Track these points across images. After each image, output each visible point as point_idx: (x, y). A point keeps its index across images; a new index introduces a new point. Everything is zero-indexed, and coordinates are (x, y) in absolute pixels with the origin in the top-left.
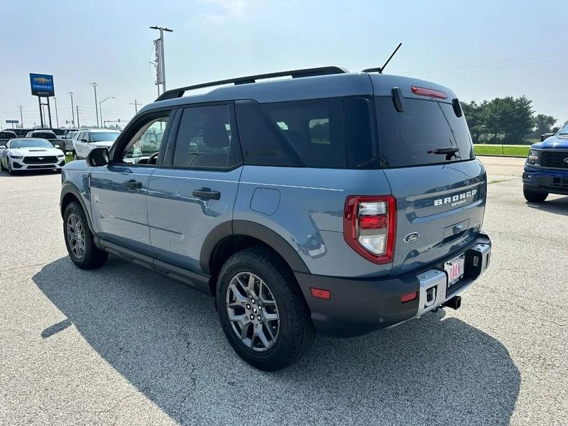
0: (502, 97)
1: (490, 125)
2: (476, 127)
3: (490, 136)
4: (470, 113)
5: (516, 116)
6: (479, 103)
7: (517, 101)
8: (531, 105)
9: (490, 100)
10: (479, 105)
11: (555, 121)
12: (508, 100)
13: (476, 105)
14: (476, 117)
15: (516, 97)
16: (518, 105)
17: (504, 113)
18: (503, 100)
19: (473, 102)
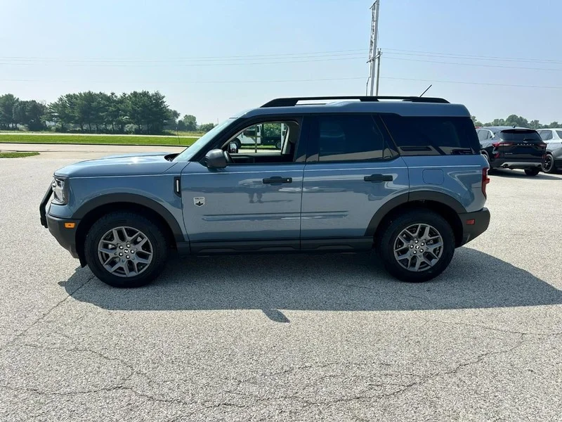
0: (139, 91)
1: (132, 117)
2: (120, 118)
3: (135, 127)
4: (112, 104)
5: (155, 109)
6: (119, 95)
7: (153, 96)
8: (164, 100)
9: (129, 92)
10: (119, 97)
11: (179, 115)
12: (145, 94)
13: (116, 97)
14: (118, 108)
15: (151, 92)
16: (154, 99)
17: (144, 106)
18: (140, 94)
19: (113, 94)
